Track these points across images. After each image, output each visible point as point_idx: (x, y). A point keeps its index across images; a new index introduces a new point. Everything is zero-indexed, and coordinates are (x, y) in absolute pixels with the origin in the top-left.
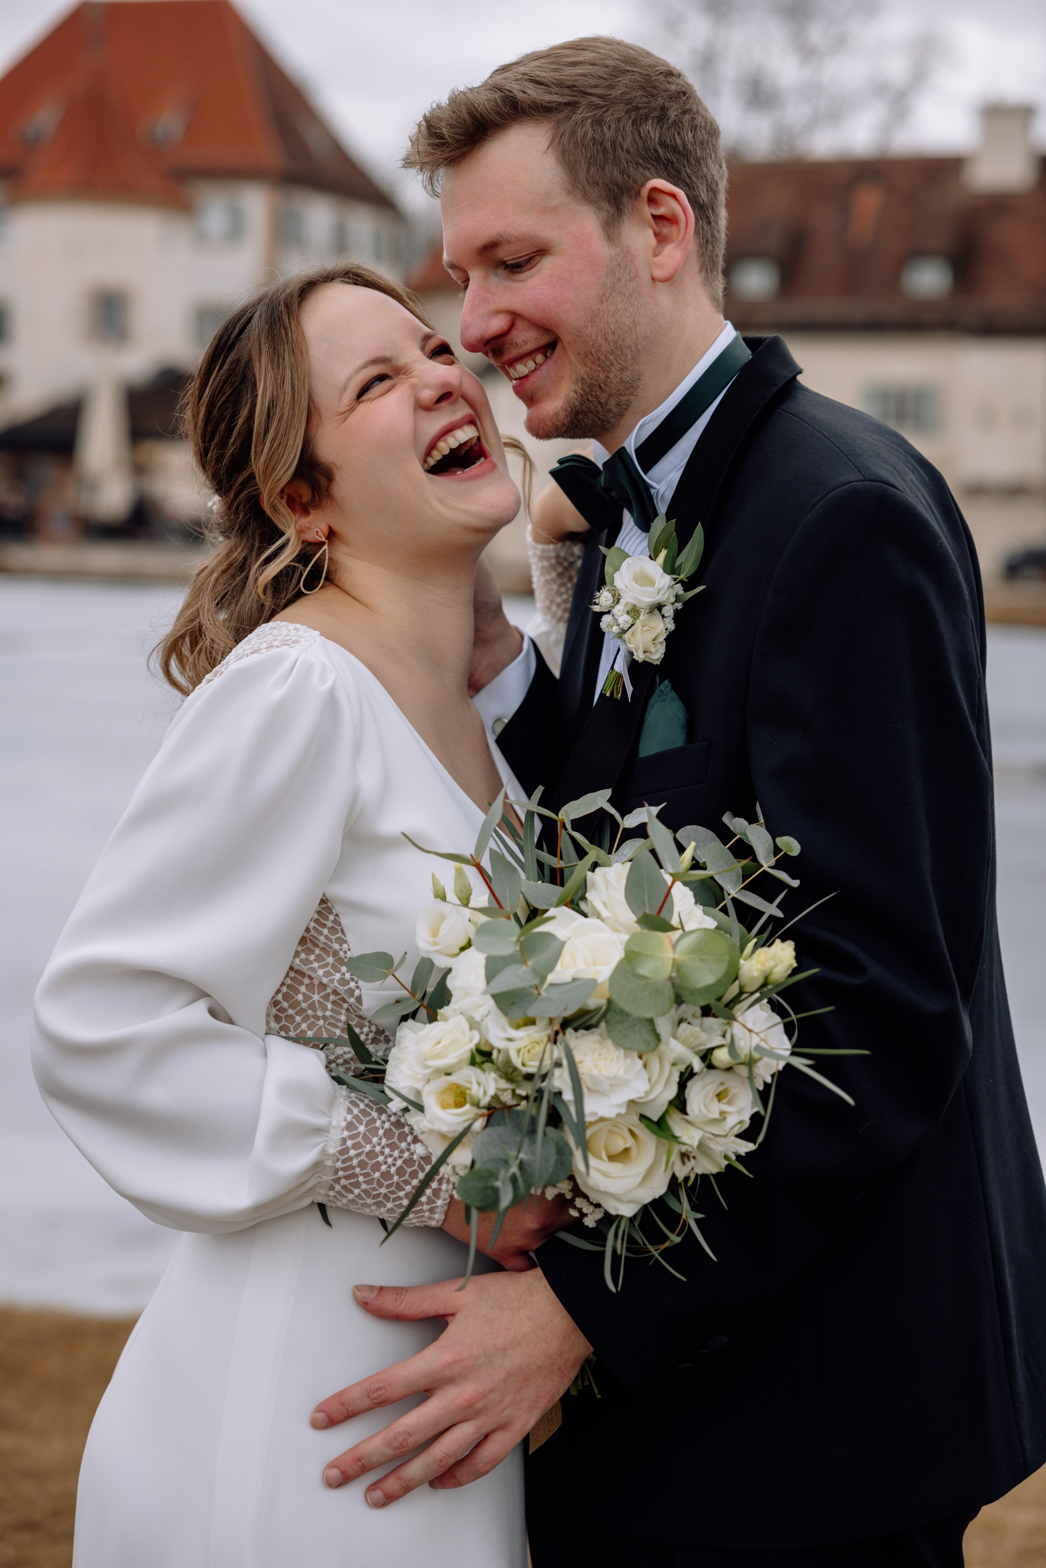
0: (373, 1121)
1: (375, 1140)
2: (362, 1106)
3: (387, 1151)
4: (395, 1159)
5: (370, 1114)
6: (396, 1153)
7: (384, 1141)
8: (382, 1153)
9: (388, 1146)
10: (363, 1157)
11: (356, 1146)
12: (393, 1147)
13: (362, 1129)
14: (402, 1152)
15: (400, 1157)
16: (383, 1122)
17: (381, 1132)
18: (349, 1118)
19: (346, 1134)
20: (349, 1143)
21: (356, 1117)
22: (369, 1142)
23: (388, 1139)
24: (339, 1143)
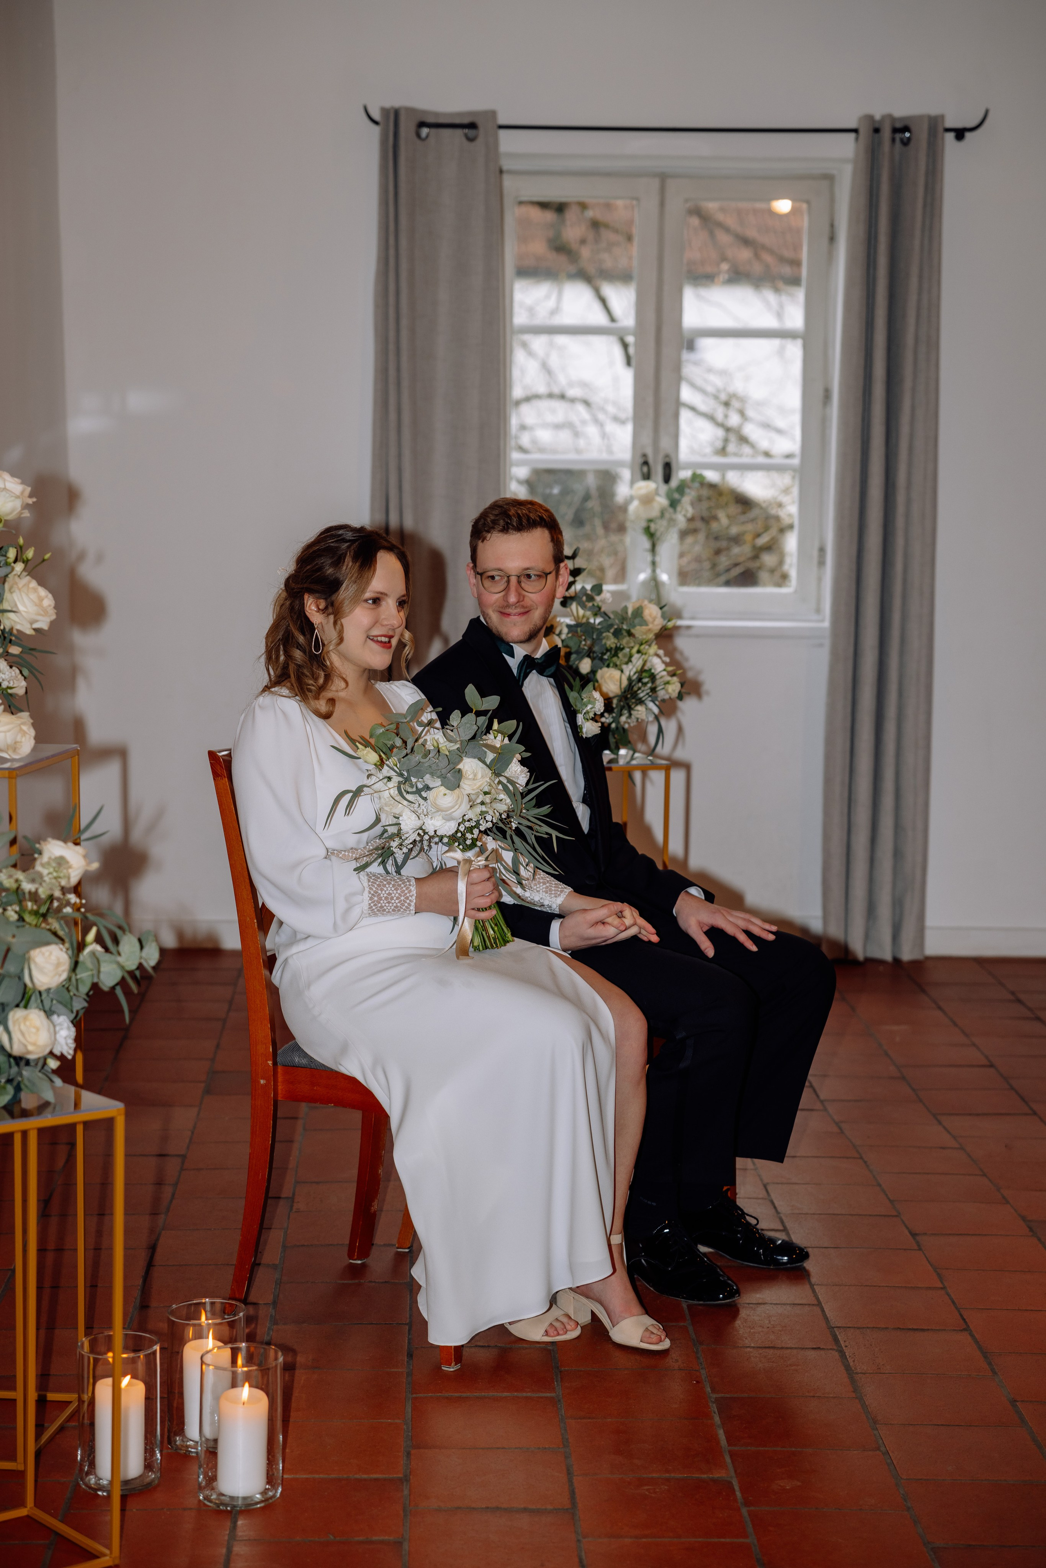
0: (379, 894)
1: (382, 902)
2: (374, 889)
3: (387, 905)
4: (391, 907)
5: (378, 892)
6: (391, 905)
7: (385, 901)
8: (385, 906)
9: (387, 903)
10: (378, 908)
11: (375, 905)
12: (389, 903)
13: (376, 899)
14: (393, 904)
15: (392, 906)
16: (384, 894)
17: (383, 898)
18: (370, 895)
19: (370, 902)
20: (372, 905)
21: (373, 895)
22: (380, 903)
23: (386, 900)
24: (368, 905)
